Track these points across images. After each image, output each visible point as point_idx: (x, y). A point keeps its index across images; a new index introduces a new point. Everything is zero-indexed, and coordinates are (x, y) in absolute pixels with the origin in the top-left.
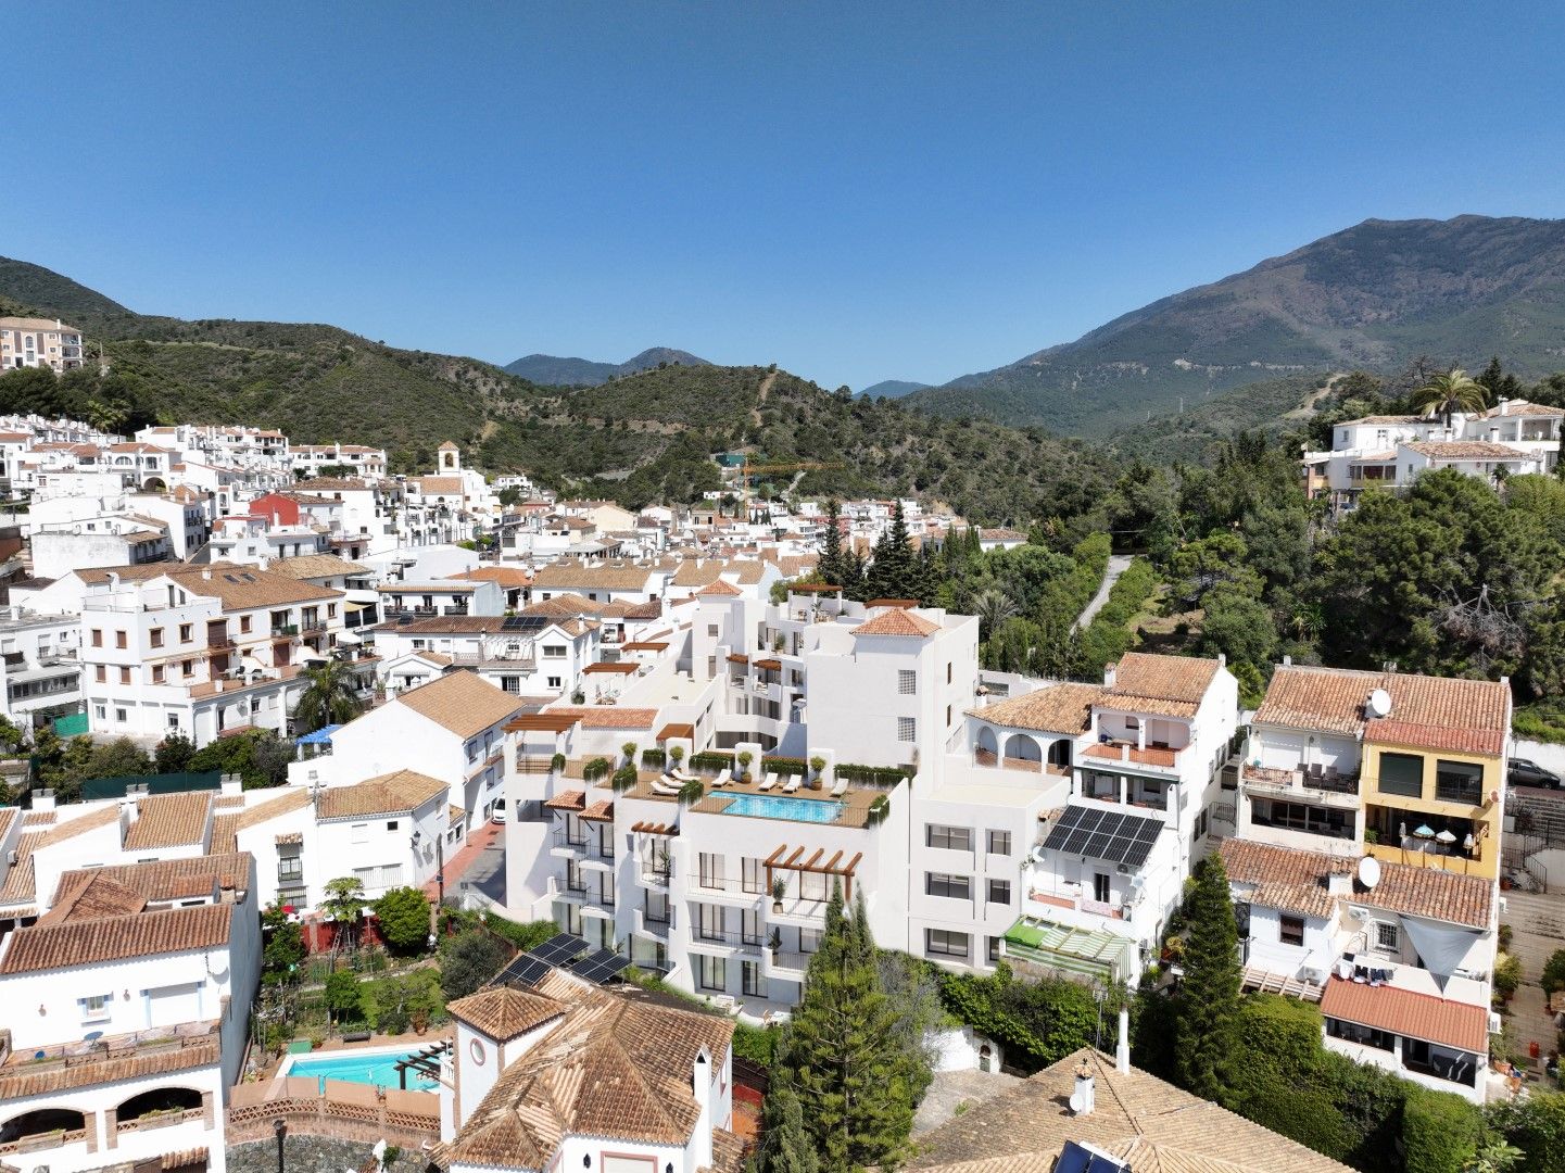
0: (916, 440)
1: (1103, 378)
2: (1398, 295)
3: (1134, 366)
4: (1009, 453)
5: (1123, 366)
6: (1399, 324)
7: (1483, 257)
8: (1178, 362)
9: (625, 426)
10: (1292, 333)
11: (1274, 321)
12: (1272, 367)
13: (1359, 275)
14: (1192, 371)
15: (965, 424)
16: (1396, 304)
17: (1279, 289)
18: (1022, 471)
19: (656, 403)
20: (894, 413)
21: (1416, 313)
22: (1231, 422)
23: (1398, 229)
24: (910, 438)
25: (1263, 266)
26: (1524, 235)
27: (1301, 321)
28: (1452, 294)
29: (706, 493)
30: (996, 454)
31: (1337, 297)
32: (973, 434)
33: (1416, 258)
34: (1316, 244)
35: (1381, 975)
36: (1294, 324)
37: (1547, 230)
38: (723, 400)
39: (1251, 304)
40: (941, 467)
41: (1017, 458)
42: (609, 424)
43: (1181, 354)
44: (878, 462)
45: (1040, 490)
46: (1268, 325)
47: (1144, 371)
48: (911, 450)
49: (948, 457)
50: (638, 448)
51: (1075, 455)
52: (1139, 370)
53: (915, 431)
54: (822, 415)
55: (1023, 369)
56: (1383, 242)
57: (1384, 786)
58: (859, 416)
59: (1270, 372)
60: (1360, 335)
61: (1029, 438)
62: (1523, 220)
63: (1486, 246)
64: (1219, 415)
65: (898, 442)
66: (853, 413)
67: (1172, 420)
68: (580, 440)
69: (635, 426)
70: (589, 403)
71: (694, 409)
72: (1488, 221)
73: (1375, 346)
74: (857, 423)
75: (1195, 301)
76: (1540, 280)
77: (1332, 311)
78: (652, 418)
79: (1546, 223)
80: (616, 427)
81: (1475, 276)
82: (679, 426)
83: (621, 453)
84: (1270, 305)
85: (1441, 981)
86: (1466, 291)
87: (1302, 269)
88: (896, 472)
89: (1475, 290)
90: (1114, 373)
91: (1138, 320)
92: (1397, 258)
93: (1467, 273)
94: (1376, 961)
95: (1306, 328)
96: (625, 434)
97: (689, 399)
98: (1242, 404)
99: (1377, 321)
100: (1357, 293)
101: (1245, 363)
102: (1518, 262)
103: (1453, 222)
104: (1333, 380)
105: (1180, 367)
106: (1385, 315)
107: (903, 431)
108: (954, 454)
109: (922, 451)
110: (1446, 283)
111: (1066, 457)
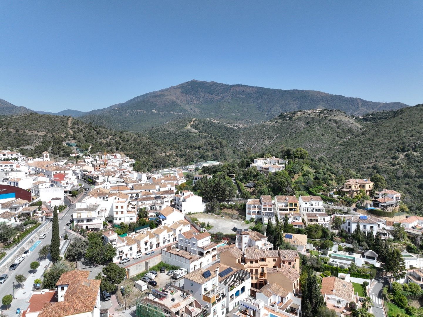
0: (112, 137)
1: (135, 114)
2: (200, 98)
3: (142, 111)
4: (134, 140)
5: (139, 111)
6: (201, 105)
7: (216, 91)
8: (153, 111)
9: (24, 132)
10: (179, 105)
11: (175, 102)
12: (175, 113)
13: (192, 92)
14: (157, 113)
15: (122, 132)
16: (200, 100)
17: (175, 94)
18: (138, 145)
19: (33, 125)
20: (105, 130)
21: (204, 103)
22: (173, 129)
23: (199, 83)
24: (110, 137)
25: (171, 88)
26: (223, 87)
27: (181, 102)
28: (211, 99)
29: (70, 155)
30: (131, 141)
31: (188, 97)
32: (124, 134)
33: (204, 90)
34: (182, 84)
35: (295, 221)
36: (179, 103)
37: (228, 87)
38: (56, 126)
39: (169, 97)
40: (120, 144)
41: (136, 141)
42: (17, 131)
43: (154, 108)
44: (104, 143)
45: (143, 149)
46: (174, 103)
47: (145, 112)
48: (111, 140)
49: (121, 141)
50: (32, 139)
51: (149, 140)
52: (144, 112)
53: (111, 134)
54: (86, 130)
55: (111, 110)
56: (197, 85)
57: (290, 206)
58: (95, 130)
59: (175, 114)
60: (193, 107)
61: (138, 136)
62: (223, 84)
63: (217, 89)
64: (170, 127)
65: (107, 138)
66: (94, 129)
67: (159, 128)
68: (8, 136)
69: (28, 132)
70: (7, 124)
71: (48, 128)
72: (217, 83)
73: (197, 110)
74: (95, 132)
75: (155, 95)
76: (227, 98)
77: (187, 100)
78: (34, 130)
79: (227, 85)
80: (21, 132)
81: (215, 95)
82: (44, 133)
83: (26, 141)
84: (174, 98)
85: (299, 221)
86: (214, 99)
87: (180, 90)
88: (110, 146)
89: (215, 98)
90: (137, 113)
91: (141, 98)
92: (200, 89)
93: (214, 95)
94: (294, 220)
95: (182, 104)
96: (25, 134)
97: (45, 125)
98: (175, 124)
99: (197, 104)
100: (192, 97)
101: (169, 112)
102: (223, 93)
103: (210, 82)
104: (193, 120)
105: (154, 112)
106: (198, 102)
107: (108, 135)
108: (122, 141)
109: (114, 140)
110: (210, 96)
111: (148, 141)
